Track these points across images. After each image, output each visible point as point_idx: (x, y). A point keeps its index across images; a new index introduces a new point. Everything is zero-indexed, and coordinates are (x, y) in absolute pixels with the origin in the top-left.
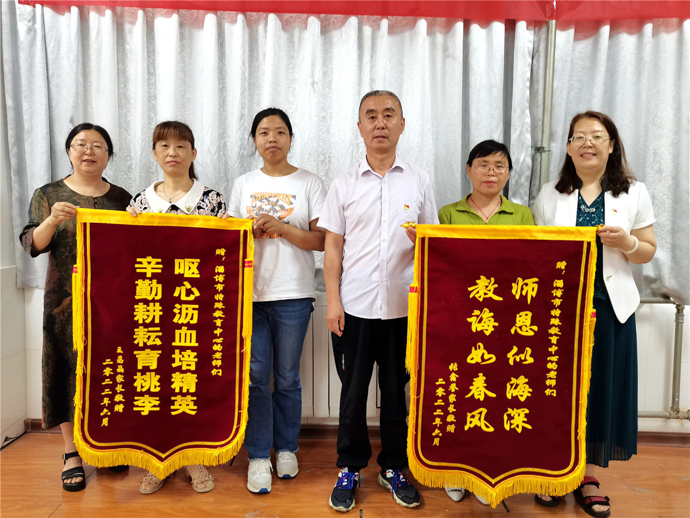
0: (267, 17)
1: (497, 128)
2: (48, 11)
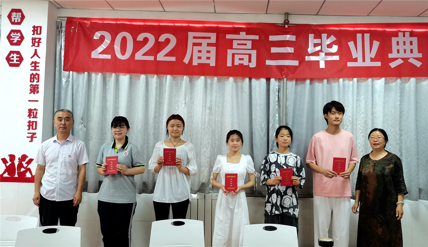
0: (167, 76)
1: (263, 122)
2: (75, 73)
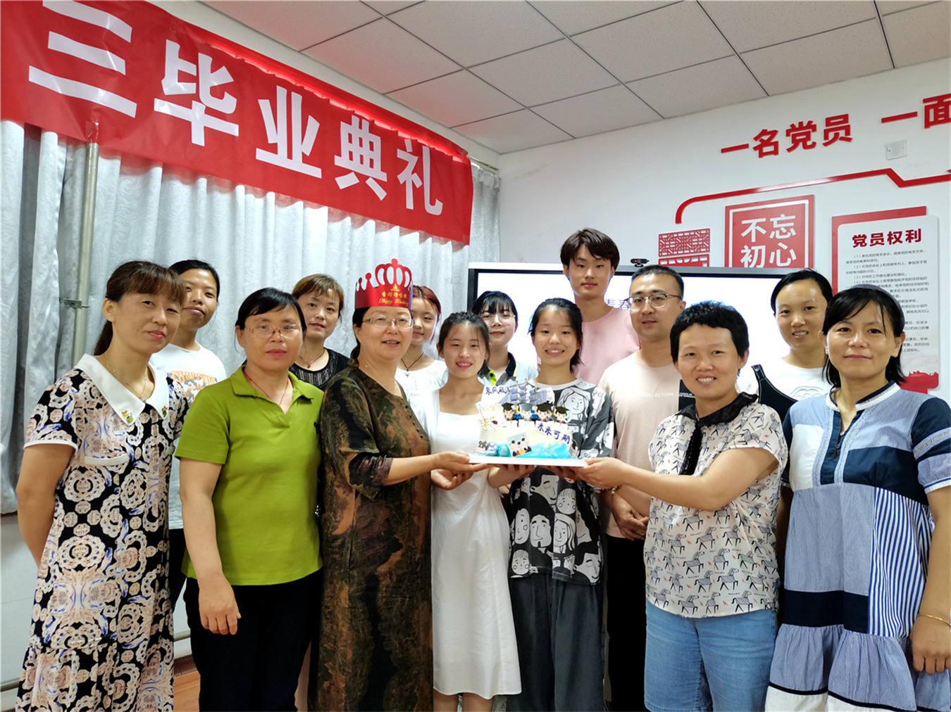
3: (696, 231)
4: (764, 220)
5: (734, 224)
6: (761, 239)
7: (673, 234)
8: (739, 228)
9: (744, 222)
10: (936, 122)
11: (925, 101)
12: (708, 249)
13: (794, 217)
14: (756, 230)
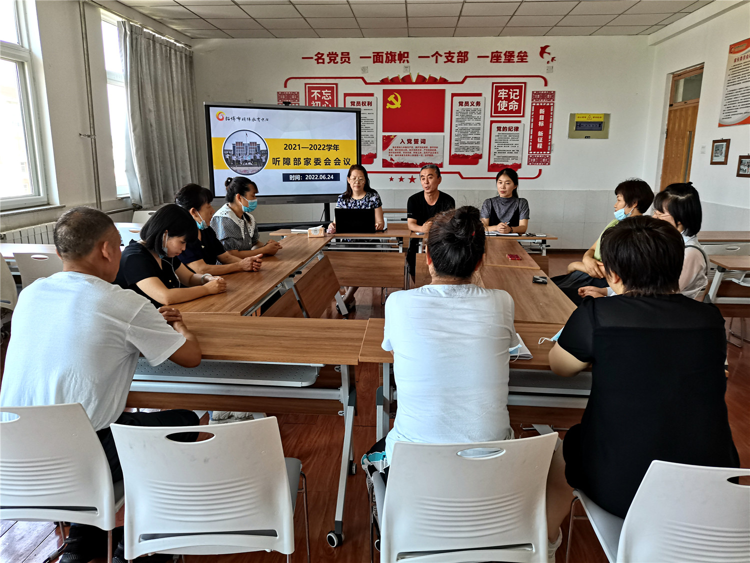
3: (293, 92)
4: (320, 91)
5: (308, 91)
6: (319, 99)
7: (283, 92)
8: (311, 93)
9: (312, 91)
10: (377, 62)
11: (373, 53)
12: (298, 101)
13: (330, 91)
14: (317, 95)
